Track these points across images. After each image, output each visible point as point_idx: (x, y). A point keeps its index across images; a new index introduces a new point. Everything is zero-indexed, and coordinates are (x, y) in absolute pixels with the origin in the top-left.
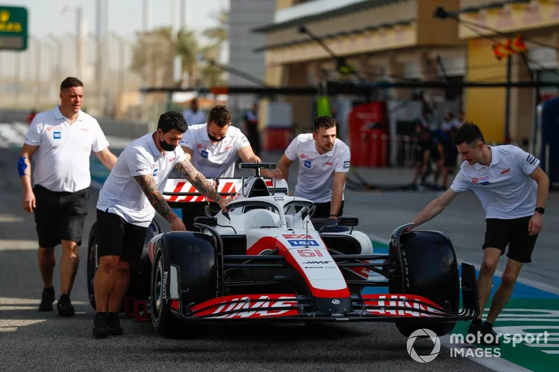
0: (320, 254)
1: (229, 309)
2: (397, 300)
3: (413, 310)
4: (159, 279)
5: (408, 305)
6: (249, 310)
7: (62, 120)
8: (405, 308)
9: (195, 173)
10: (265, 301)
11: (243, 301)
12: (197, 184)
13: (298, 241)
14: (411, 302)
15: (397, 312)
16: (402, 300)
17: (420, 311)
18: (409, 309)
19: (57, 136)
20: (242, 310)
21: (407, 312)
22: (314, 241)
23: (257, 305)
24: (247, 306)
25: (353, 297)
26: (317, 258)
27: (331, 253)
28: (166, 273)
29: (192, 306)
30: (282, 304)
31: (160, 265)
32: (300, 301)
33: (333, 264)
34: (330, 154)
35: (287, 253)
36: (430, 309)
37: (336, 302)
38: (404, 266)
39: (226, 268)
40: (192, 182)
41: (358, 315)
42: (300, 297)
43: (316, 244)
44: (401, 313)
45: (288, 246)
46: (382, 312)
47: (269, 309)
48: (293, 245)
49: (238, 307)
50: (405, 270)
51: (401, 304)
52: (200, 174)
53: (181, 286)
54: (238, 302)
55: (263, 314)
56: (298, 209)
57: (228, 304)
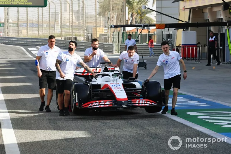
0: (120, 88)
1: (93, 105)
2: (142, 101)
3: (147, 104)
4: (73, 97)
5: (145, 102)
6: (98, 105)
7: (49, 49)
8: (144, 103)
9: (85, 65)
10: (103, 102)
11: (97, 103)
12: (86, 69)
13: (114, 85)
14: (147, 101)
15: (142, 105)
16: (144, 101)
17: (149, 104)
18: (146, 104)
19: (47, 53)
20: (96, 105)
21: (145, 104)
22: (119, 85)
23: (101, 104)
24: (98, 104)
25: (129, 100)
26: (119, 90)
27: (124, 88)
28: (75, 95)
29: (82, 105)
30: (108, 103)
31: (73, 93)
32: (113, 102)
33: (124, 91)
34: (132, 57)
35: (111, 88)
36: (152, 104)
37: (123, 102)
38: (146, 91)
39: (93, 94)
40: (84, 68)
41: (130, 106)
42: (114, 101)
43: (120, 86)
44: (143, 105)
45: (111, 86)
46: (137, 104)
47: (104, 105)
48: (113, 86)
49: (95, 104)
50: (146, 93)
51: (143, 102)
52: (87, 66)
53: (78, 99)
54: (95, 103)
55: (103, 106)
56: (117, 76)
57: (93, 103)
